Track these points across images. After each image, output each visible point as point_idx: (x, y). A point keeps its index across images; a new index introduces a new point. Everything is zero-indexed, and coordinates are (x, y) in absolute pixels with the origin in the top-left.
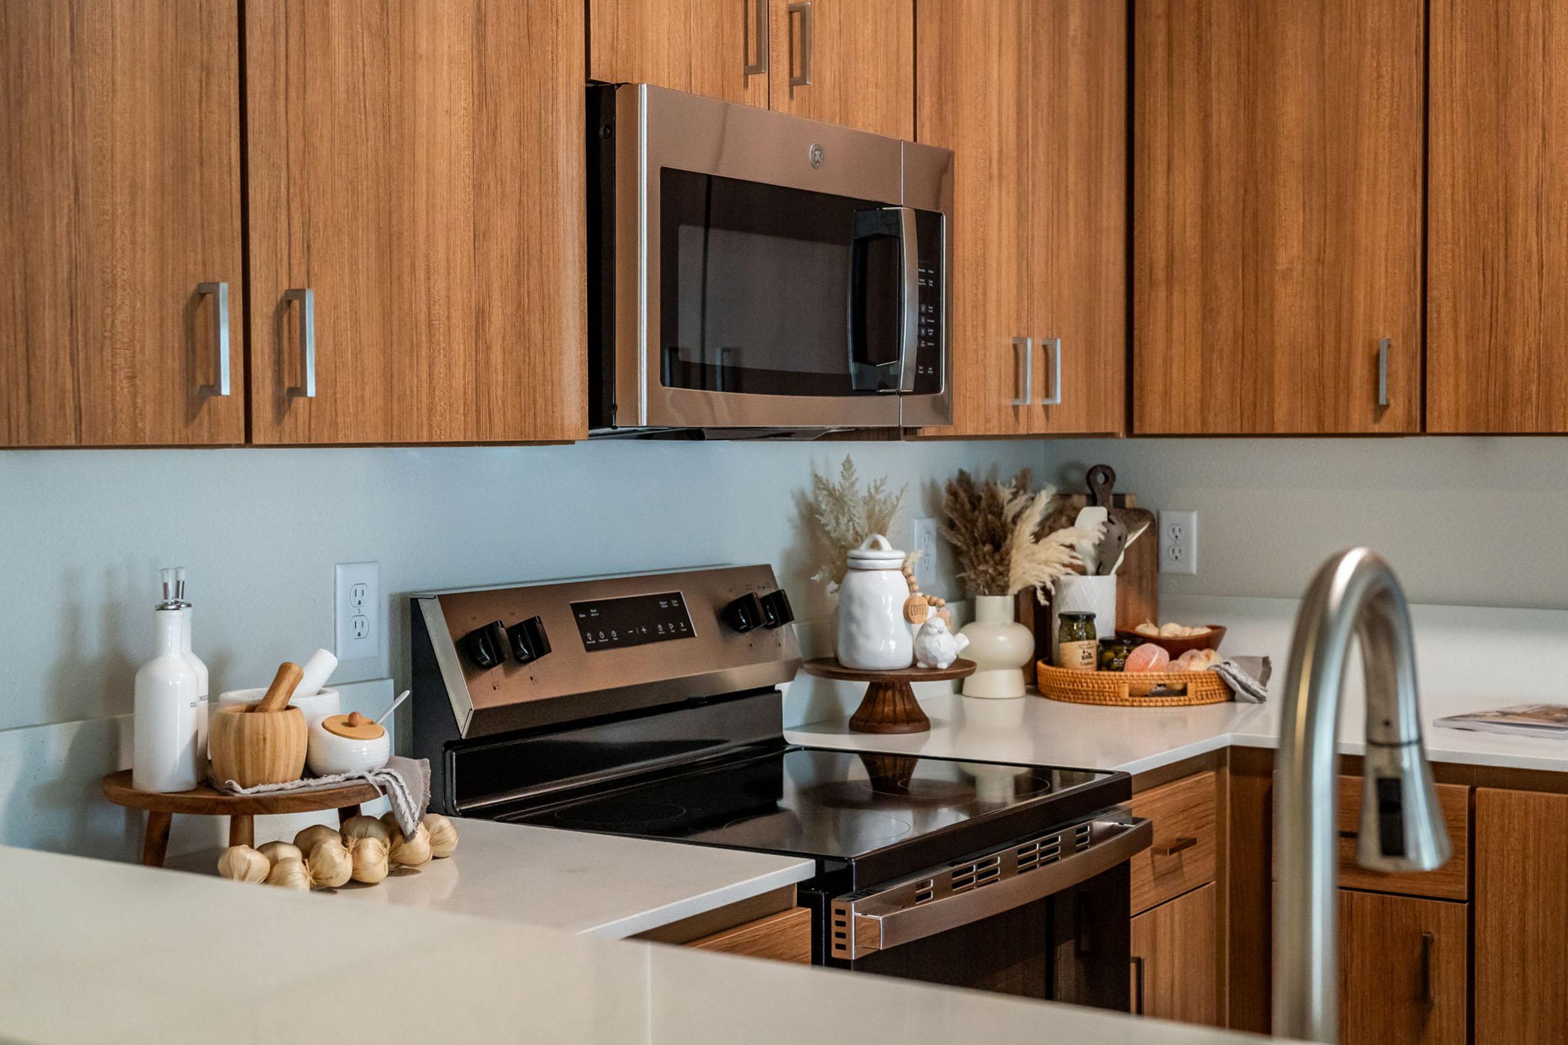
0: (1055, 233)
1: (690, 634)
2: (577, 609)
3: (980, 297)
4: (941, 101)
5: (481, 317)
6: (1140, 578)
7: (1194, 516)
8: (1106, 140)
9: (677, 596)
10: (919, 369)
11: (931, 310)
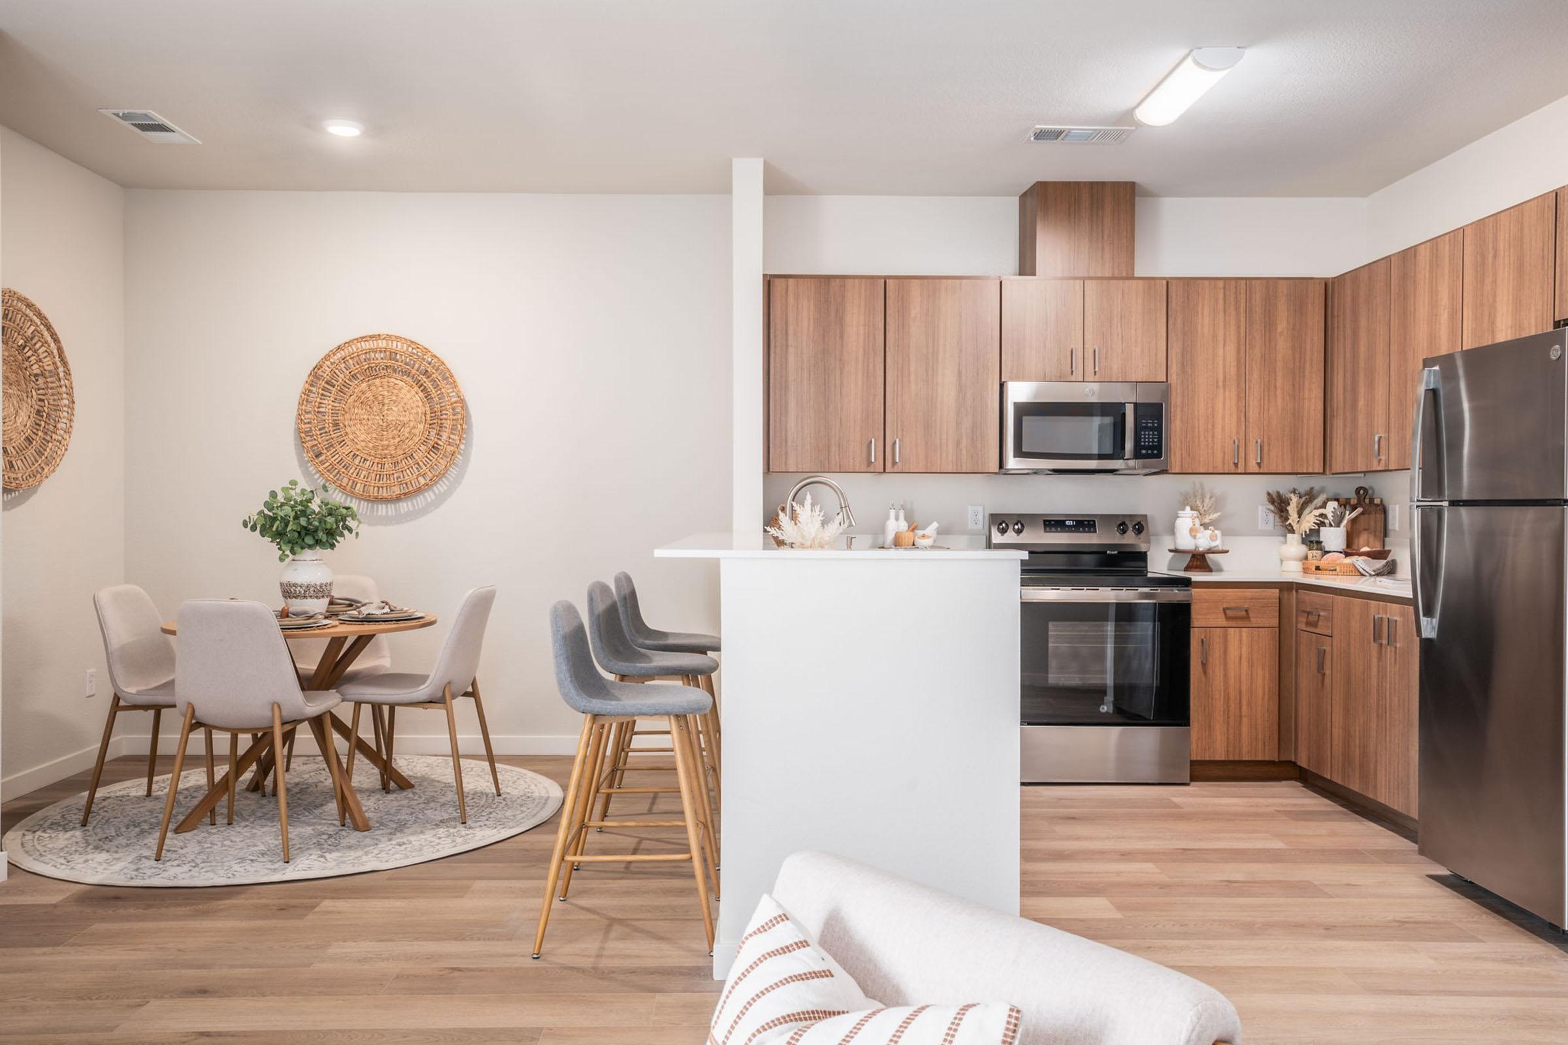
0: (1266, 402)
1: (1096, 532)
2: (1045, 521)
3: (1210, 427)
4: (1183, 366)
5: (958, 443)
6: (1375, 532)
7: (1397, 506)
8: (1308, 366)
9: (1094, 521)
10: (1144, 452)
11: (1156, 433)
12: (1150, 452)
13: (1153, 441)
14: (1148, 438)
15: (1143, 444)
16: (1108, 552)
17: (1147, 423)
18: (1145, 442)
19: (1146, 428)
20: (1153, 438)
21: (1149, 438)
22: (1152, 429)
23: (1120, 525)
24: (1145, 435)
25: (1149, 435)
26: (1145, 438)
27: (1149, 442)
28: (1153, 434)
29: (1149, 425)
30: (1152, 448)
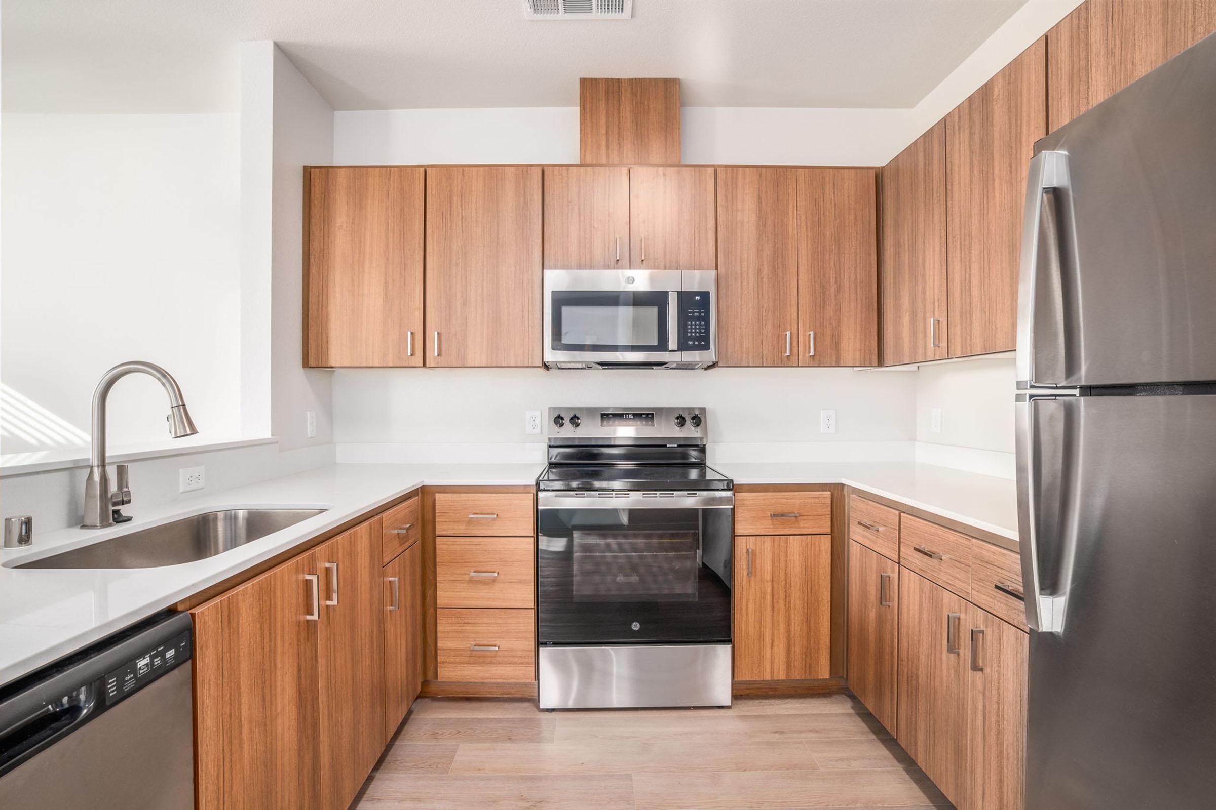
1: (654, 424)
9: (653, 413)
10: (690, 343)
11: (703, 323)
12: (696, 343)
13: (700, 332)
14: (693, 329)
15: (689, 334)
16: (668, 446)
17: (694, 313)
18: (691, 332)
19: (693, 318)
20: (700, 329)
21: (695, 329)
22: (699, 319)
23: (678, 418)
24: (691, 325)
25: (696, 325)
26: (691, 329)
27: (696, 333)
28: (700, 325)
29: (696, 314)
30: (700, 339)
